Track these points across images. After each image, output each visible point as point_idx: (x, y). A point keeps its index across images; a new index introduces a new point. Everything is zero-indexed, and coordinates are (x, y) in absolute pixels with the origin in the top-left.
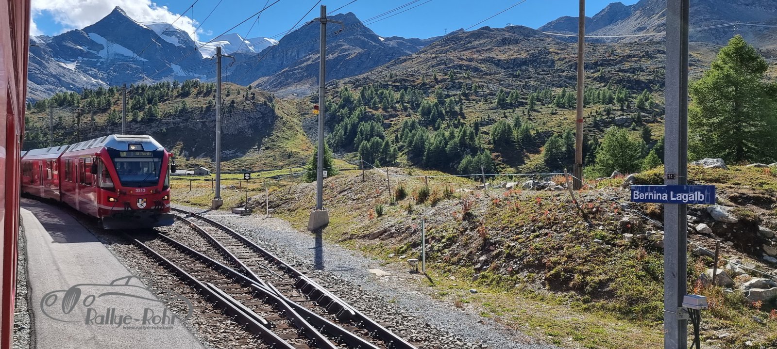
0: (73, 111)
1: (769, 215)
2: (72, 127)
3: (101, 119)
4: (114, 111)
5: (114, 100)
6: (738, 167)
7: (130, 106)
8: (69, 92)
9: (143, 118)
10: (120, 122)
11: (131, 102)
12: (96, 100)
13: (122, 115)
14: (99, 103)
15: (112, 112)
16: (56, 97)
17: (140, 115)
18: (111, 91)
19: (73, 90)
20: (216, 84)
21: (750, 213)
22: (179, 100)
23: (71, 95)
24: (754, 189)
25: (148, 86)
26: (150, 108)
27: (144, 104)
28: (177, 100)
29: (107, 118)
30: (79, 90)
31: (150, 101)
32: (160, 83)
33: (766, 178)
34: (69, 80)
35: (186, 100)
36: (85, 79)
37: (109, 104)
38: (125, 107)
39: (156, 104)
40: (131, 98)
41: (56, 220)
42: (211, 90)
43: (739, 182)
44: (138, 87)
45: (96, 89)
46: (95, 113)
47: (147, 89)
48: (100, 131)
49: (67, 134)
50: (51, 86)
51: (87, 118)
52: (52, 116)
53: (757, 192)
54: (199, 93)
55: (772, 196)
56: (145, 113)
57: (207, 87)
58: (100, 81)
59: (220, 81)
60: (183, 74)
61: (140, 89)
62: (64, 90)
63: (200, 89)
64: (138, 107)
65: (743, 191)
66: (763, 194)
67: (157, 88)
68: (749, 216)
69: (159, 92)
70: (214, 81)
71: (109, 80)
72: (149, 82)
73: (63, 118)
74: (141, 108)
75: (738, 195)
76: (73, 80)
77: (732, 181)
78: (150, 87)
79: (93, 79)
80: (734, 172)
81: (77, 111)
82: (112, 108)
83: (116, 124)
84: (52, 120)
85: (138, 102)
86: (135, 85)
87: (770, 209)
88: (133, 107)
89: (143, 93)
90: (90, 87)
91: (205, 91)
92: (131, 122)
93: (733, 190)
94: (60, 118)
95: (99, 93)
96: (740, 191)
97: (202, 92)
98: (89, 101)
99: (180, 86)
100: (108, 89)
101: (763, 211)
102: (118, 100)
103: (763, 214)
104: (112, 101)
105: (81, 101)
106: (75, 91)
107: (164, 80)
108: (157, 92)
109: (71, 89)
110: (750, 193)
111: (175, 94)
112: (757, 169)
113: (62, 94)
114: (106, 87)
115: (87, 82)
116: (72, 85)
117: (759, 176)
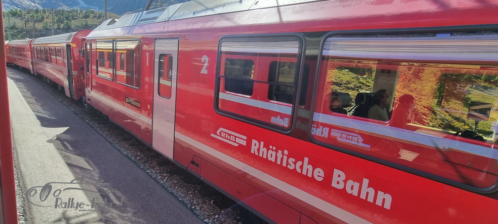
0: (22, 19)
2: (22, 29)
3: (39, 26)
4: (47, 22)
5: (46, 16)
7: (56, 20)
8: (19, 9)
9: (63, 27)
10: (50, 28)
11: (56, 18)
12: (35, 15)
13: (51, 24)
14: (37, 17)
15: (45, 22)
16: (11, 11)
18: (44, 11)
19: (21, 8)
20: (104, 13)
22: (83, 19)
23: (20, 11)
25: (66, 10)
26: (67, 23)
27: (64, 20)
29: (43, 26)
30: (25, 9)
31: (67, 18)
32: (72, 10)
34: (18, 2)
35: (87, 20)
36: (28, 3)
37: (43, 18)
38: (53, 20)
39: (71, 21)
40: (56, 16)
42: (101, 16)
45: (35, 9)
46: (35, 22)
47: (65, 12)
48: (39, 32)
49: (19, 32)
50: (7, 5)
51: (31, 24)
52: (9, 22)
54: (95, 17)
56: (64, 25)
57: (99, 14)
58: (37, 5)
59: (106, 11)
60: (85, 5)
61: (61, 11)
62: (16, 8)
63: (95, 15)
64: (60, 21)
67: (70, 12)
69: (72, 14)
70: (103, 11)
71: (43, 5)
72: (66, 8)
73: (16, 23)
74: (62, 22)
76: (21, 3)
79: (32, 3)
81: (25, 20)
82: (45, 20)
83: (48, 29)
84: (9, 24)
85: (60, 19)
86: (58, 9)
88: (58, 21)
89: (63, 14)
90: (31, 8)
91: (98, 16)
92: (57, 29)
94: (14, 23)
95: (37, 11)
98: (31, 15)
99: (84, 12)
100: (42, 10)
102: (49, 16)
104: (45, 17)
105: (26, 15)
107: (75, 8)
111: (81, 16)
113: (14, 10)
114: (41, 8)
115: (28, 5)
116: (20, 5)
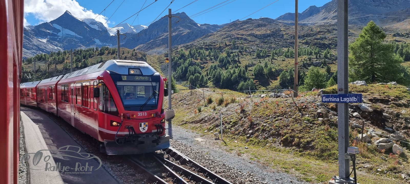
0: (45, 63)
1: (388, 108)
2: (45, 71)
3: (60, 67)
4: (67, 62)
5: (66, 57)
6: (373, 85)
7: (74, 60)
8: (44, 53)
9: (81, 66)
10: (70, 68)
11: (75, 58)
12: (57, 57)
13: (70, 64)
14: (59, 59)
15: (65, 63)
16: (37, 56)
17: (80, 64)
18: (65, 53)
19: (45, 53)
20: (117, 48)
21: (378, 107)
22: (99, 56)
23: (45, 55)
24: (380, 95)
25: (83, 50)
26: (84, 61)
27: (81, 59)
28: (98, 57)
29: (63, 66)
30: (48, 53)
31: (84, 57)
32: (89, 49)
33: (386, 90)
34: (44, 48)
35: (102, 56)
36: (51, 47)
37: (63, 59)
38: (72, 60)
39: (87, 59)
40: (75, 56)
41: (38, 118)
42: (115, 51)
43: (373, 92)
44: (78, 51)
45: (57, 52)
46: (57, 64)
47: (83, 52)
48: (60, 73)
49: (43, 74)
50: (34, 51)
51: (53, 66)
52: (35, 65)
53: (382, 96)
54: (109, 53)
55: (389, 98)
56: (82, 64)
57: (113, 50)
58: (59, 48)
59: (119, 47)
60: (100, 44)
61: (79, 51)
62: (41, 52)
63: (109, 51)
64: (78, 60)
65: (375, 96)
66: (385, 98)
67: (88, 51)
68: (378, 108)
69: (89, 53)
70: (116, 47)
71: (64, 47)
72: (83, 48)
73: (41, 67)
74: (80, 61)
75: (373, 98)
76: (45, 47)
77: (370, 92)
78: (84, 50)
79: (55, 47)
80: (371, 87)
81: (48, 63)
82: (65, 61)
83: (68, 69)
84: (35, 68)
85: (78, 58)
86: (77, 50)
87: (388, 105)
88: (76, 61)
89: (81, 53)
90: (54, 51)
91: (112, 52)
92: (75, 68)
93: (370, 96)
94: (40, 66)
95: (59, 54)
96: (374, 96)
97: (110, 52)
98: (54, 58)
99: (99, 50)
100: (63, 52)
101: (385, 106)
102: (68, 57)
103: (385, 107)
104: (65, 58)
105: (49, 58)
106: (47, 53)
107: (91, 47)
108: (88, 53)
109: (45, 52)
110: (379, 97)
111: (97, 53)
112: (382, 85)
113: (40, 55)
114: (62, 51)
115: (52, 48)
116: (45, 50)
117: (383, 89)
